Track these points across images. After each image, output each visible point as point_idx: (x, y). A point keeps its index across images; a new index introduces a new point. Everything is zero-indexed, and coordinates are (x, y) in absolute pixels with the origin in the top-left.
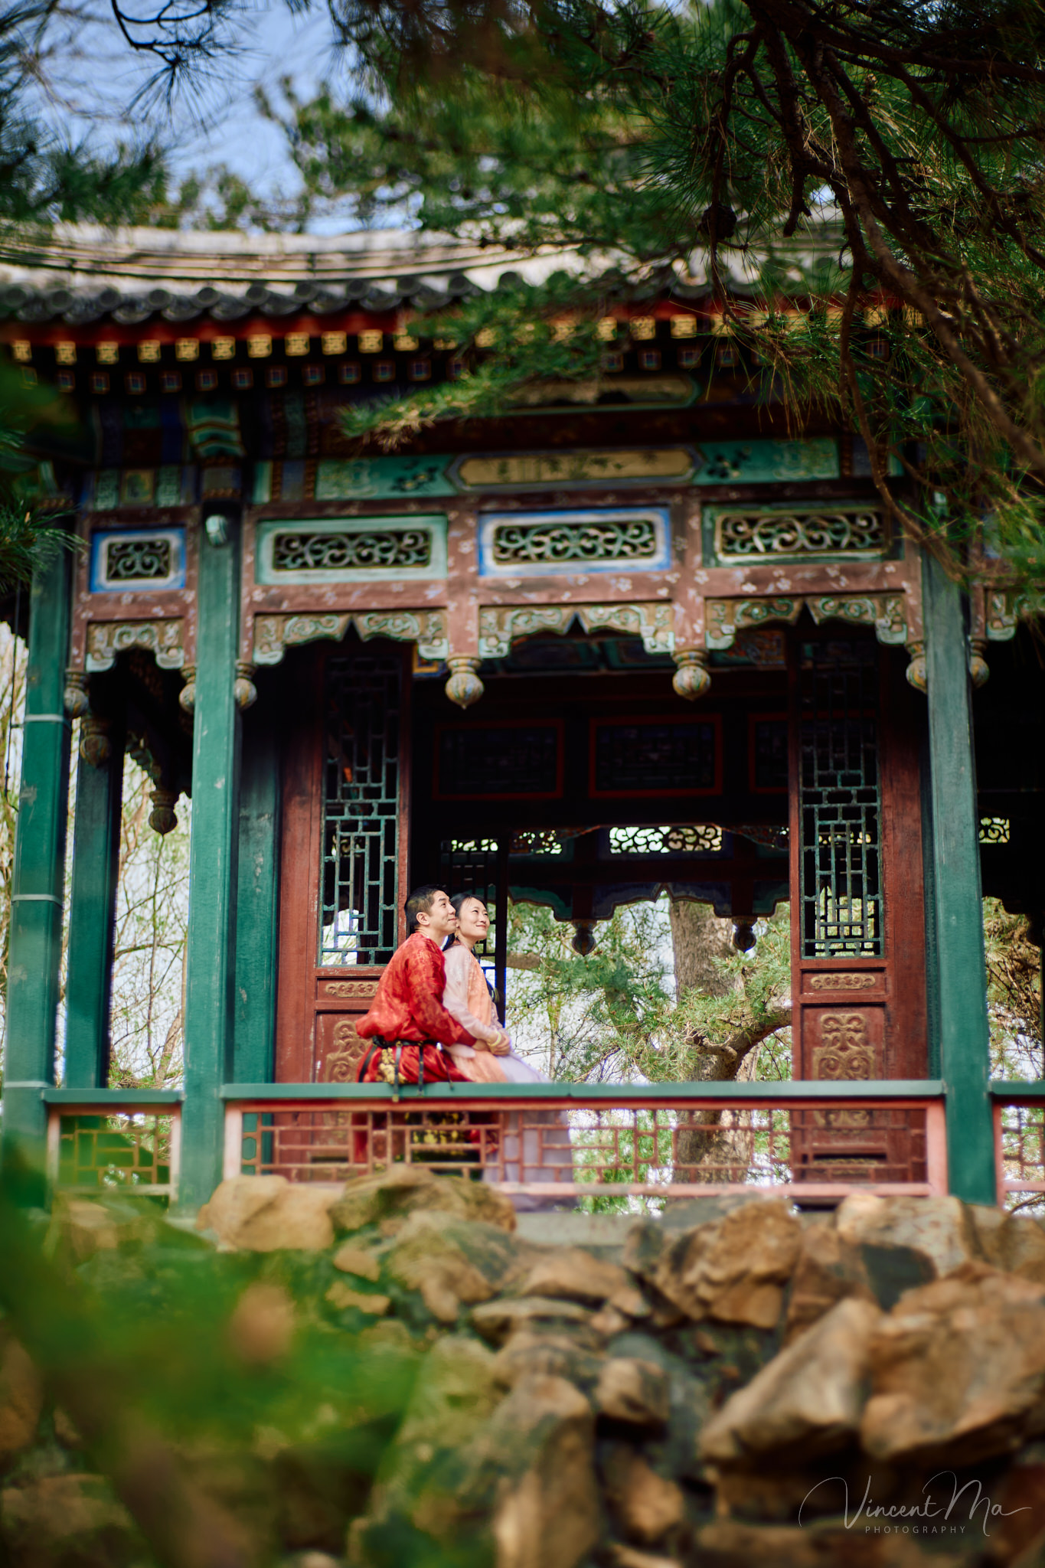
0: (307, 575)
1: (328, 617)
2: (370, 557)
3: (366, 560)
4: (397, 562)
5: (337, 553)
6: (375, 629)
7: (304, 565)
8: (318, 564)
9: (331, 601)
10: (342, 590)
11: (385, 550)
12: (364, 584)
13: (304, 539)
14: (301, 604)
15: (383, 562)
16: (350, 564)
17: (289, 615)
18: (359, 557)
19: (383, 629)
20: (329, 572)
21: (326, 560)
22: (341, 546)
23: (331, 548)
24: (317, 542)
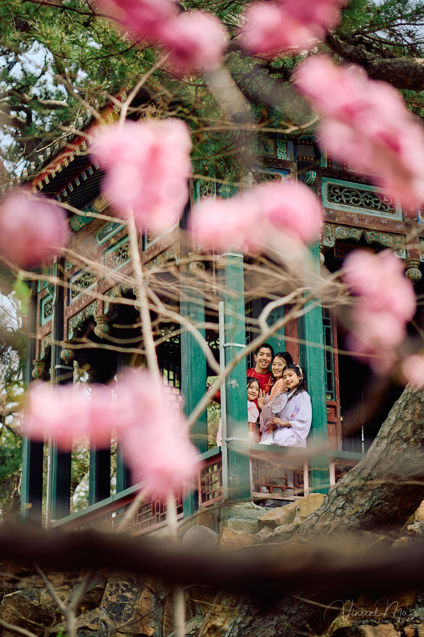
0: (343, 207)
1: (354, 229)
2: (370, 203)
3: (368, 205)
4: (381, 209)
5: (356, 199)
6: (374, 239)
7: (342, 202)
8: (348, 202)
9: (356, 222)
10: (361, 218)
11: (376, 202)
12: (370, 217)
13: (341, 189)
14: (343, 221)
15: (376, 207)
16: (362, 206)
17: (337, 225)
18: (365, 202)
19: (377, 240)
20: (352, 207)
21: (351, 201)
22: (357, 196)
23: (353, 196)
24: (346, 192)
